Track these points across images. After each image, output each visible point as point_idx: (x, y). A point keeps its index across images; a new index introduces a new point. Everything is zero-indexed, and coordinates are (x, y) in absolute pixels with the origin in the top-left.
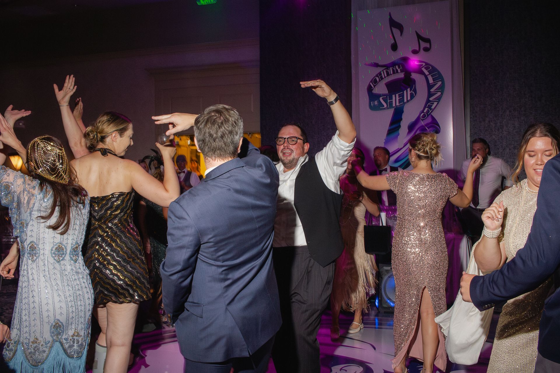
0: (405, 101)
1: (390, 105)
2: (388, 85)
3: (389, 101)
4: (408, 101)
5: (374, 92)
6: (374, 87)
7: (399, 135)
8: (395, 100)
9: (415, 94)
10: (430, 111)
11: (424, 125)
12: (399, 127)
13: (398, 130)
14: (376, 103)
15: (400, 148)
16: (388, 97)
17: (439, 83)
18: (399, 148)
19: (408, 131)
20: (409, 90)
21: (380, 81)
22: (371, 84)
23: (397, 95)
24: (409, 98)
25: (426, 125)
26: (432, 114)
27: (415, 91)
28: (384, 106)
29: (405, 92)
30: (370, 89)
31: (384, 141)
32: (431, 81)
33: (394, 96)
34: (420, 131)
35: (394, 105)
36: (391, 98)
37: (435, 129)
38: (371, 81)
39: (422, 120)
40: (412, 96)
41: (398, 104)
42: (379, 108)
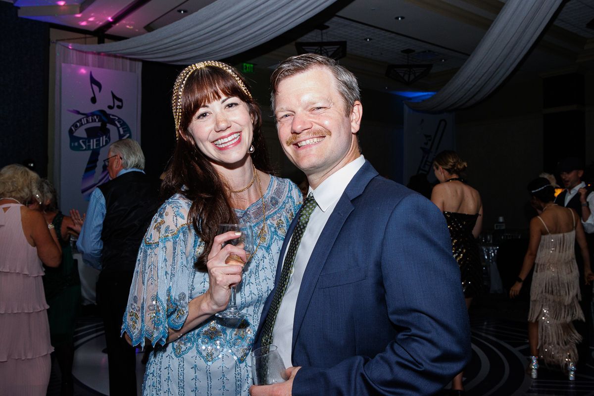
0: (101, 145)
1: (88, 148)
2: (87, 130)
3: (87, 144)
4: (103, 146)
5: (75, 134)
6: (76, 130)
7: (95, 172)
8: (93, 143)
9: (110, 141)
12: (96, 166)
13: (95, 168)
14: (76, 144)
15: (96, 183)
16: (87, 141)
17: (128, 135)
19: (102, 170)
20: (104, 137)
21: (80, 126)
22: (72, 128)
23: (95, 140)
24: (104, 144)
27: (109, 138)
28: (83, 147)
29: (101, 138)
30: (71, 132)
31: (82, 177)
32: (122, 132)
33: (92, 141)
35: (92, 148)
36: (89, 142)
38: (73, 126)
40: (107, 143)
41: (95, 147)
42: (79, 148)
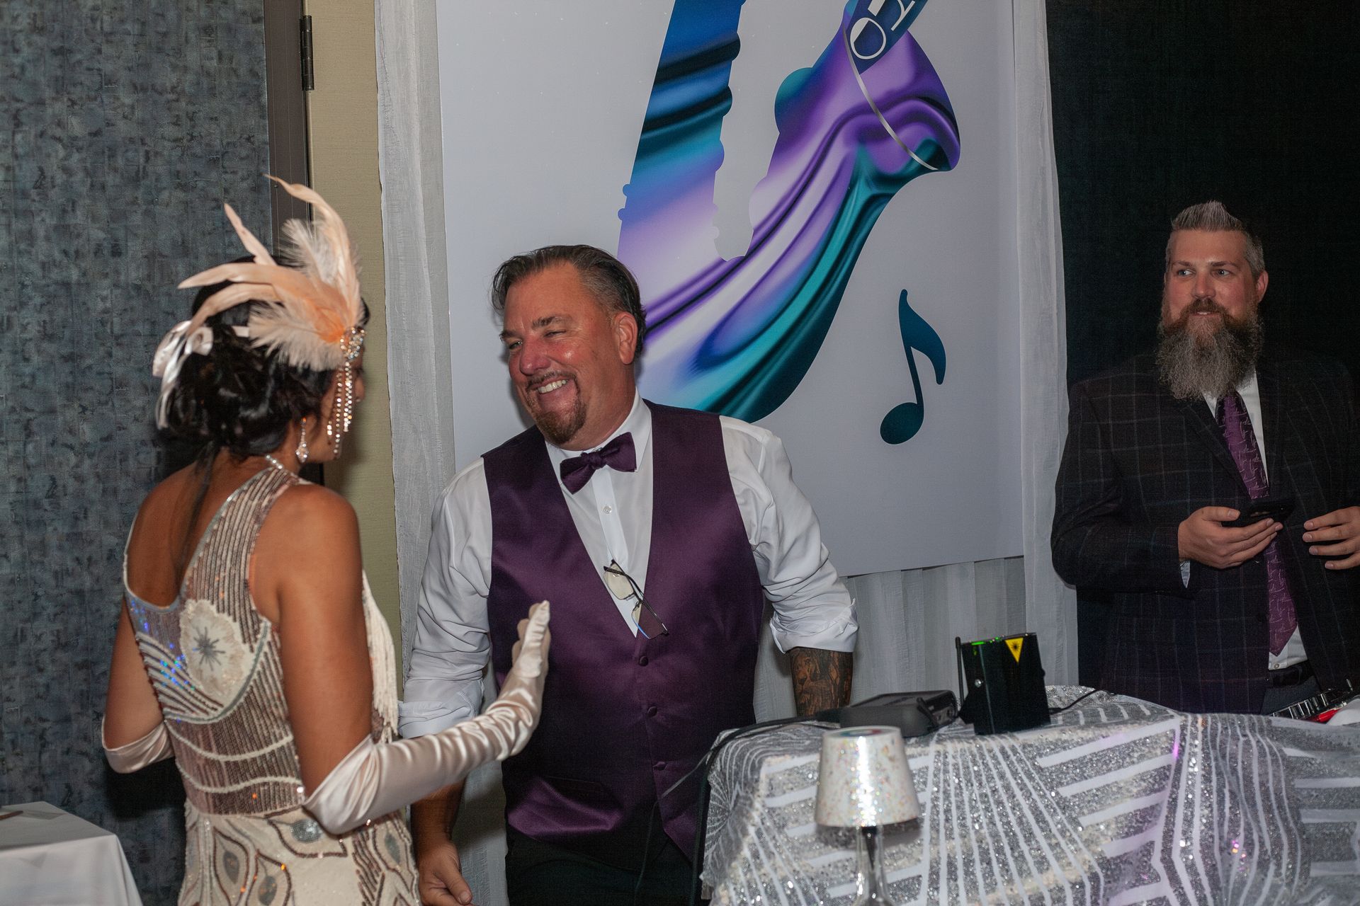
7: (718, 160)
10: (904, 14)
11: (872, 106)
12: (723, 97)
13: (718, 118)
15: (730, 256)
18: (722, 262)
19: (775, 134)
25: (885, 104)
26: (913, 29)
31: (621, 201)
34: (847, 142)
37: (929, 135)
39: (863, 66)
